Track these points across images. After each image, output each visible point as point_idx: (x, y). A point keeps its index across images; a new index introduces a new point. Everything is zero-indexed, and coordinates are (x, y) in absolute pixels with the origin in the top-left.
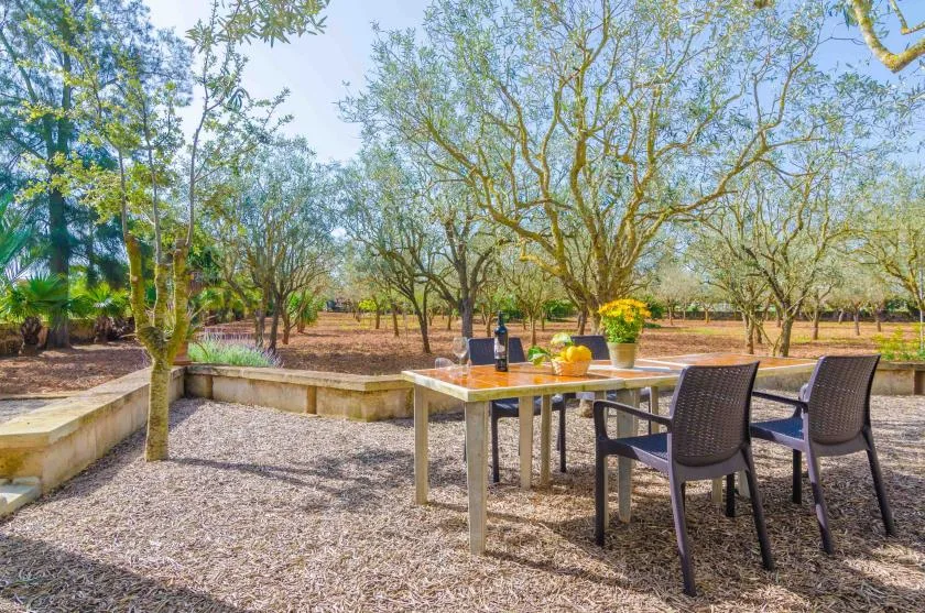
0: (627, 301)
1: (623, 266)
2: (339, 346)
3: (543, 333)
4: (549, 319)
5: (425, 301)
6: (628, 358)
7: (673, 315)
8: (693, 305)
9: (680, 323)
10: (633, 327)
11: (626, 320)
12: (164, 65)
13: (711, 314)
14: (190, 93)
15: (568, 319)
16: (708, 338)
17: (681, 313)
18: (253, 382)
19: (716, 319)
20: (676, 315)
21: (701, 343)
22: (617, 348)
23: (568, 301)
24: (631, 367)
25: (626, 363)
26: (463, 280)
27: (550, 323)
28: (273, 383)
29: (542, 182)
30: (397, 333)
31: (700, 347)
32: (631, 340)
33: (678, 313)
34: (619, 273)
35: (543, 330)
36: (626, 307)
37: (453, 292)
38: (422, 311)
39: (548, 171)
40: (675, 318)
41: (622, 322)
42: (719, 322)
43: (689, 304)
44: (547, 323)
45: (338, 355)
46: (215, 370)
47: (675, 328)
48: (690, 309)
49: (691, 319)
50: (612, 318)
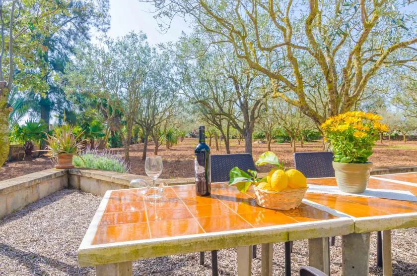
0: (357, 113)
1: (351, 96)
2: (183, 156)
3: (302, 149)
4: (307, 141)
5: (228, 130)
6: (357, 181)
7: (382, 138)
8: (395, 132)
9: (386, 142)
10: (365, 144)
11: (356, 135)
12: (95, 11)
13: (407, 137)
14: (109, 25)
15: (318, 140)
16: (407, 152)
17: (387, 136)
18: (98, 181)
19: (410, 140)
20: (384, 138)
21: (403, 155)
22: (344, 168)
23: (317, 131)
24: (362, 191)
25: (356, 187)
26: (246, 117)
27: (307, 143)
28: (107, 182)
29: (285, 36)
30: (218, 149)
31: (404, 157)
32: (362, 160)
33: (385, 136)
34: (348, 101)
35: (302, 147)
36: (356, 120)
37: (241, 125)
38: (226, 136)
39: (291, 28)
40: (383, 140)
41: (351, 138)
42: (412, 142)
43: (392, 131)
44: (305, 143)
45: (179, 161)
46: (80, 172)
47: (385, 145)
48: (393, 134)
49: (394, 140)
50: (337, 134)
